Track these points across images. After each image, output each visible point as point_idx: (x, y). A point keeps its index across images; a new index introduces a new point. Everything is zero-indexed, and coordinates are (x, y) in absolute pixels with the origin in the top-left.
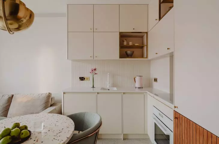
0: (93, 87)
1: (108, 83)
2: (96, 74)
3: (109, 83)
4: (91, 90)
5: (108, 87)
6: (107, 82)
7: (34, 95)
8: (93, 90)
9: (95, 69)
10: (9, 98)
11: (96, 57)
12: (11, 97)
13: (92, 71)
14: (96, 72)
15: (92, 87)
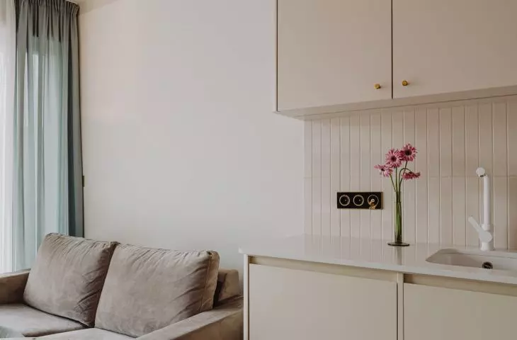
0: (399, 242)
1: (485, 226)
2: (410, 175)
3: (491, 230)
4: (387, 259)
5: (484, 247)
6: (480, 221)
7: (166, 255)
8: (399, 255)
9: (408, 152)
10: (104, 251)
11: (406, 84)
12: (108, 249)
13: (393, 159)
14: (411, 166)
15: (393, 240)
